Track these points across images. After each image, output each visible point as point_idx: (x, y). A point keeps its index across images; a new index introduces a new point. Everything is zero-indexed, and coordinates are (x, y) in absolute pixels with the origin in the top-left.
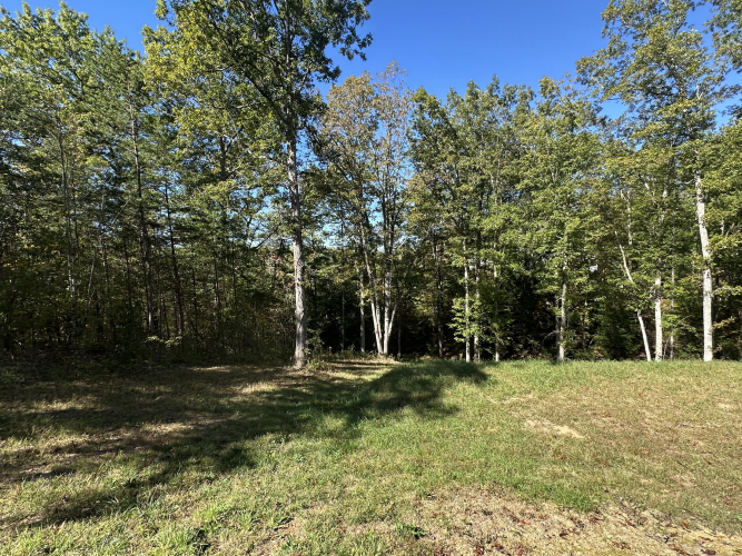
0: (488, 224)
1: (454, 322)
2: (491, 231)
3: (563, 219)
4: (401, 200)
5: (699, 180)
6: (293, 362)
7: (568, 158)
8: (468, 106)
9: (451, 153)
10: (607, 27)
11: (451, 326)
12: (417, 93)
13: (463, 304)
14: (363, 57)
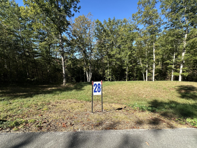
0: (112, 53)
1: (106, 75)
2: (113, 55)
3: (127, 52)
4: (93, 47)
5: (154, 44)
6: (63, 84)
7: (129, 38)
8: (108, 24)
9: (104, 36)
10: (138, 7)
11: (105, 76)
12: (97, 21)
13: (107, 71)
14: (79, 12)
